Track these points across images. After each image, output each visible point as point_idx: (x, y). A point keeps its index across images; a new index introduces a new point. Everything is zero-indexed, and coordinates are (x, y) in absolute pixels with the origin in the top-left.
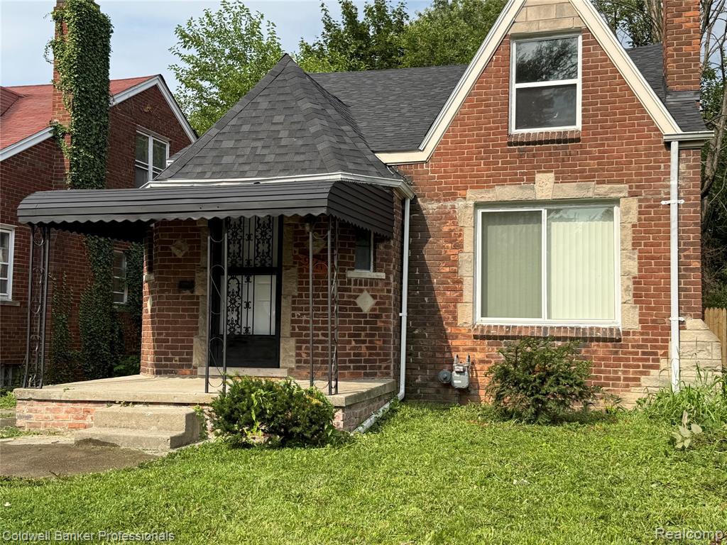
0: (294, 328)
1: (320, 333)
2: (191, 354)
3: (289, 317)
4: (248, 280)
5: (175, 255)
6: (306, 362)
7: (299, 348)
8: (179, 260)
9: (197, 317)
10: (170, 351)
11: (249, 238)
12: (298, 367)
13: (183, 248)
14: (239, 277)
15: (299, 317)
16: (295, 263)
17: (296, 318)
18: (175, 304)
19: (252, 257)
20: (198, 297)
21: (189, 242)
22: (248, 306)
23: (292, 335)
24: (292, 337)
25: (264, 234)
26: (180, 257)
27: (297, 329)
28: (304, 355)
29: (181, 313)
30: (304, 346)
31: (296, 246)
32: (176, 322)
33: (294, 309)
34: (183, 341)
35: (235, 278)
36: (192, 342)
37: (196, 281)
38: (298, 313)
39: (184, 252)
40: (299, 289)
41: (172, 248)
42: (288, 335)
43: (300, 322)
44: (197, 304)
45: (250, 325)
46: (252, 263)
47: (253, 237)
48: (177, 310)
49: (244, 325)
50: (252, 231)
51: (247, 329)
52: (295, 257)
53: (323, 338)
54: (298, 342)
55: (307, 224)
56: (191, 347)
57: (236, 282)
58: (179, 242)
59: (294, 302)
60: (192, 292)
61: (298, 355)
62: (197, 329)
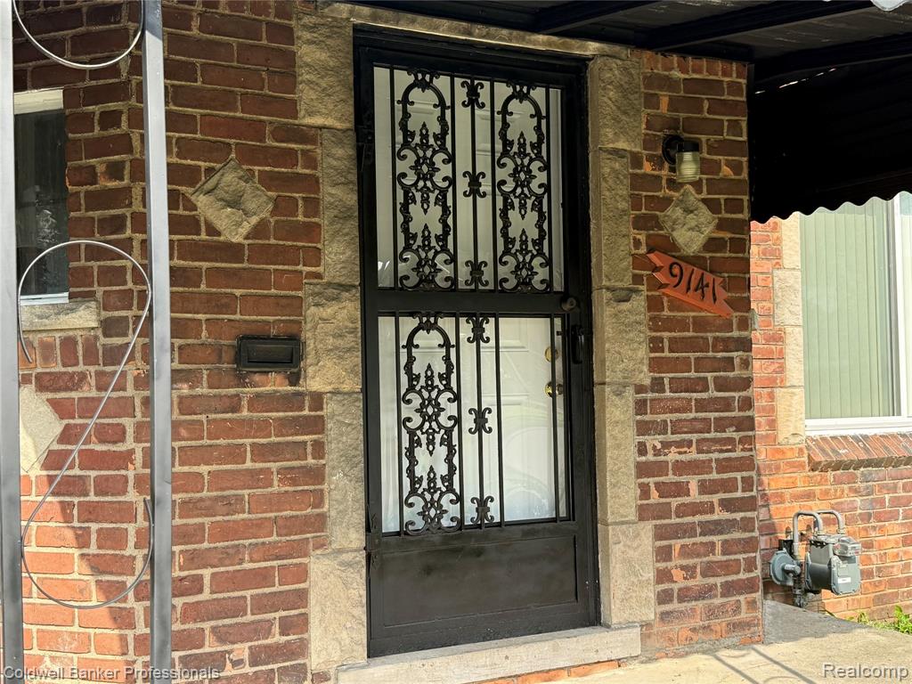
0: (645, 493)
1: (715, 498)
2: (302, 623)
3: (632, 456)
4: (478, 337)
5: (212, 231)
6: (684, 595)
7: (664, 554)
8: (233, 251)
9: (317, 475)
10: (207, 625)
11: (474, 190)
12: (665, 617)
13: (251, 205)
14: (447, 324)
15: (657, 453)
16: (637, 279)
17: (650, 457)
18: (218, 430)
19: (485, 255)
20: (317, 400)
21: (268, 181)
22: (481, 424)
23: (644, 513)
24: (641, 519)
25: (522, 175)
26: (236, 239)
27: (654, 494)
28: (678, 574)
29: (249, 464)
30: (677, 544)
31: (639, 223)
32: (231, 505)
33: (643, 428)
34: (263, 577)
35: (434, 326)
36: (302, 574)
37: (307, 335)
38: (653, 441)
39: (254, 220)
40: (655, 365)
41: (201, 201)
42: (633, 516)
43: (659, 468)
44: (317, 425)
45: (491, 490)
46: (488, 274)
47: (486, 186)
48: (235, 454)
49: (471, 491)
50: (483, 164)
51: (482, 503)
52: (638, 261)
53: (727, 515)
54: (660, 534)
55: (688, 156)
56: (301, 597)
57: (435, 338)
58: (230, 178)
59: (641, 407)
60: (294, 379)
61: (663, 576)
62: (320, 522)
